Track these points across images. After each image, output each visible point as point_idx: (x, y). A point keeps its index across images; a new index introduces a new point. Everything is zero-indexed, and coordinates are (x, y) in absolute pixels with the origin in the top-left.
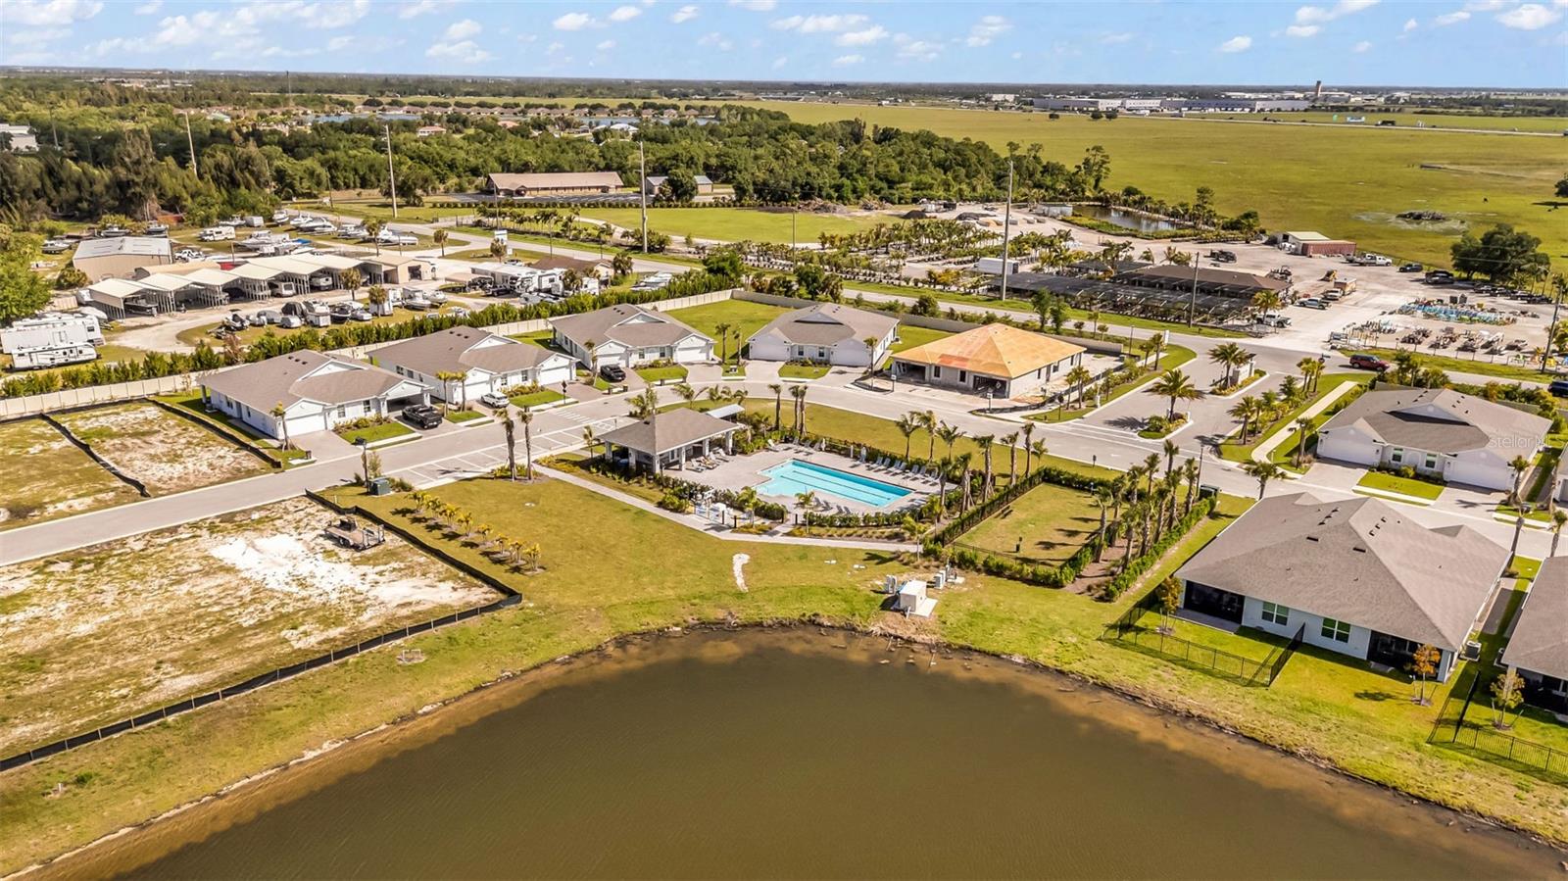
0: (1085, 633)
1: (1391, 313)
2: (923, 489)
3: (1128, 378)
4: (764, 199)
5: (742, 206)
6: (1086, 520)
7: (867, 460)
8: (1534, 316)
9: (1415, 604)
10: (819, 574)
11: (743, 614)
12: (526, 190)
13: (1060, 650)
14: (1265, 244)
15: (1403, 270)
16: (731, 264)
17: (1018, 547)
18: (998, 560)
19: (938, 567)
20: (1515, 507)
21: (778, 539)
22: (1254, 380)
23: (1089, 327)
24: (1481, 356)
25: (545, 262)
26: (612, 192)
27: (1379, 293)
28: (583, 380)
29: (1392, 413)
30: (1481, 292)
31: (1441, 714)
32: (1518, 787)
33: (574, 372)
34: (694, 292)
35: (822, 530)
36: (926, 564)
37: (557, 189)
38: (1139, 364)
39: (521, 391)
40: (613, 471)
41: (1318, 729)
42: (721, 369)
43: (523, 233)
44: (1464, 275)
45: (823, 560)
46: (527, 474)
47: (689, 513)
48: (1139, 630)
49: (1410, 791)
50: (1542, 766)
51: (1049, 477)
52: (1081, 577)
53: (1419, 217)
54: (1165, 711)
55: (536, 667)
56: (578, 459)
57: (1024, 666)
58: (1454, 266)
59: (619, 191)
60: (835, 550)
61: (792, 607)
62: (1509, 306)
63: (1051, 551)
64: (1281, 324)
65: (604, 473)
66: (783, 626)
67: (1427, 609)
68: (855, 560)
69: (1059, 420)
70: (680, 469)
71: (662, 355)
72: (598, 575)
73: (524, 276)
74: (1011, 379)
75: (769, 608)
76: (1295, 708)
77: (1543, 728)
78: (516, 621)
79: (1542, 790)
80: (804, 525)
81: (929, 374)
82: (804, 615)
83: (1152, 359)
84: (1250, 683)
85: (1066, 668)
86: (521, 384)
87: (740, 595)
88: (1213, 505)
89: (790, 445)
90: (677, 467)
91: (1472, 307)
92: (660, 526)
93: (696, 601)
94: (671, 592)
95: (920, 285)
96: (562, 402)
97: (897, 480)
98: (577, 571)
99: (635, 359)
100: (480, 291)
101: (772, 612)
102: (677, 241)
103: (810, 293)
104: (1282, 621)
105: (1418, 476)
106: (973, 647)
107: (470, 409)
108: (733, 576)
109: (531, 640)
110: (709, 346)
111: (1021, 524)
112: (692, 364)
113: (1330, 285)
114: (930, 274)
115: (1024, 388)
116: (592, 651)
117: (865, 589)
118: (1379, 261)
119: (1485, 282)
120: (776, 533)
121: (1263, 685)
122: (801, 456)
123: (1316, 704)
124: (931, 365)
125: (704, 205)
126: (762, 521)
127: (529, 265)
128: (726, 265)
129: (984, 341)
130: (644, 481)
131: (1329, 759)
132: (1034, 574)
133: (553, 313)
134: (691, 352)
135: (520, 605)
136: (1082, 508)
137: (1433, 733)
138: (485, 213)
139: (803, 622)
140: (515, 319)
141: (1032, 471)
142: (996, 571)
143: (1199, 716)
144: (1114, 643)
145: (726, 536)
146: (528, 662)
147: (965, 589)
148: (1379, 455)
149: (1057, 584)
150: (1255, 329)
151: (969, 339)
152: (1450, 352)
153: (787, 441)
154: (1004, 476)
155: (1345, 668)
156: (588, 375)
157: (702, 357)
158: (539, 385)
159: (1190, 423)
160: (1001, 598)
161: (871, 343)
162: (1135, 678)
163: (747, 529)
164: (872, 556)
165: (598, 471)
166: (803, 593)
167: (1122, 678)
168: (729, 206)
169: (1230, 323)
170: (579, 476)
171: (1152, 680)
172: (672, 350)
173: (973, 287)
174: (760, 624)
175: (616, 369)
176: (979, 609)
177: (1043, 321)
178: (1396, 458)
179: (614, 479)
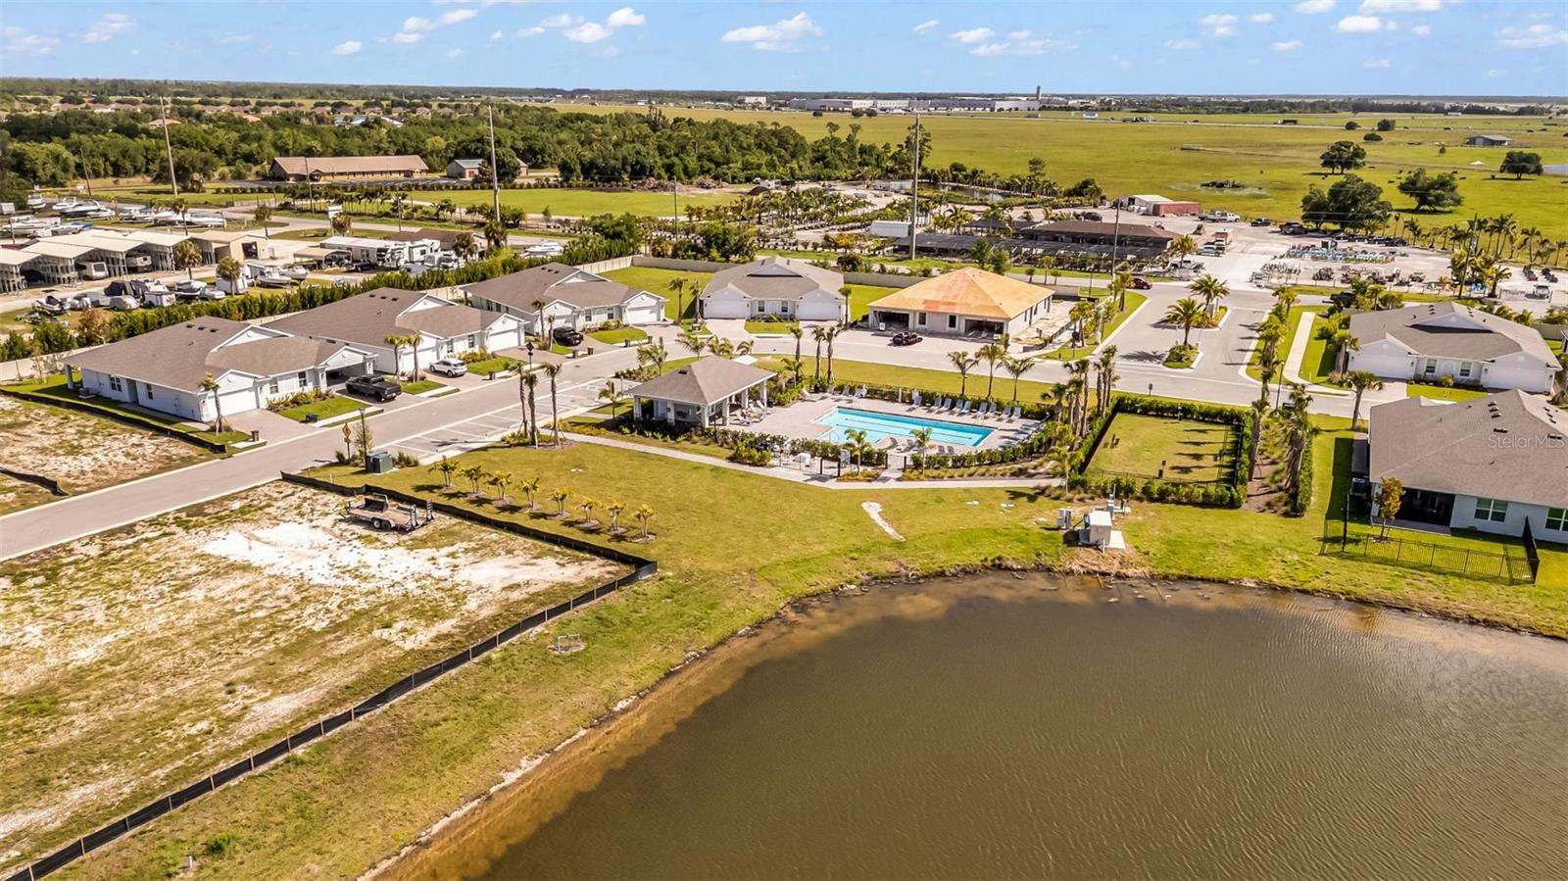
0: (1301, 549)
1: (1282, 257)
2: (1002, 426)
4: (592, 179)
5: (570, 186)
6: (1197, 444)
7: (923, 403)
8: (1405, 255)
10: (970, 516)
11: (916, 564)
12: (321, 174)
13: (1288, 569)
14: (1114, 207)
15: (1255, 225)
17: (1161, 473)
19: (1092, 499)
21: (894, 485)
22: (1223, 314)
26: (416, 176)
27: (1252, 242)
28: (534, 344)
29: (1414, 326)
30: (1341, 238)
33: (523, 336)
34: (595, 258)
35: (938, 472)
36: (1078, 496)
37: (354, 174)
39: (473, 358)
40: (650, 430)
42: (681, 329)
44: (1313, 226)
45: (963, 502)
47: (774, 466)
48: (1357, 541)
51: (1126, 407)
52: (1251, 495)
53: (1221, 186)
55: (722, 643)
56: (598, 421)
57: (1261, 589)
58: (1304, 217)
59: (424, 175)
60: (967, 490)
61: (965, 552)
62: (1376, 249)
63: (1191, 474)
65: (641, 433)
66: (969, 573)
68: (998, 499)
69: (1074, 358)
70: (724, 424)
71: (611, 316)
72: (723, 535)
73: (393, 247)
74: (1010, 319)
75: (942, 556)
78: (664, 593)
81: (914, 321)
82: (986, 560)
84: (1512, 582)
85: (1307, 586)
86: (470, 350)
87: (899, 545)
89: (825, 394)
91: (1345, 250)
93: (855, 555)
94: (821, 548)
95: (820, 249)
97: (968, 420)
98: (694, 534)
99: (583, 321)
100: (340, 267)
101: (947, 559)
102: (529, 216)
107: (423, 379)
108: (877, 526)
110: (660, 305)
112: (645, 325)
114: (827, 238)
115: (1017, 331)
116: (772, 618)
117: (1033, 527)
118: (1229, 218)
119: (1339, 231)
120: (889, 479)
121: (1527, 582)
122: (843, 404)
124: (915, 312)
125: (529, 186)
126: (865, 468)
128: (622, 229)
129: (965, 286)
130: (696, 437)
132: (1205, 494)
134: (641, 311)
135: (658, 574)
136: (1182, 433)
138: (293, 195)
139: (989, 568)
142: (1160, 497)
143: (1485, 621)
144: (1341, 556)
145: (836, 485)
146: (708, 639)
147: (1141, 518)
148: (1414, 368)
149: (1233, 505)
153: (819, 390)
156: (538, 339)
157: (653, 318)
158: (489, 351)
159: (1204, 351)
160: (1187, 523)
161: (844, 293)
162: (1390, 589)
163: (853, 478)
164: (1018, 495)
165: (632, 431)
166: (968, 537)
167: (1376, 590)
169: (1148, 269)
170: (611, 437)
171: (1409, 589)
172: (620, 310)
174: (942, 574)
176: (1172, 537)
178: (1431, 369)
179: (656, 438)
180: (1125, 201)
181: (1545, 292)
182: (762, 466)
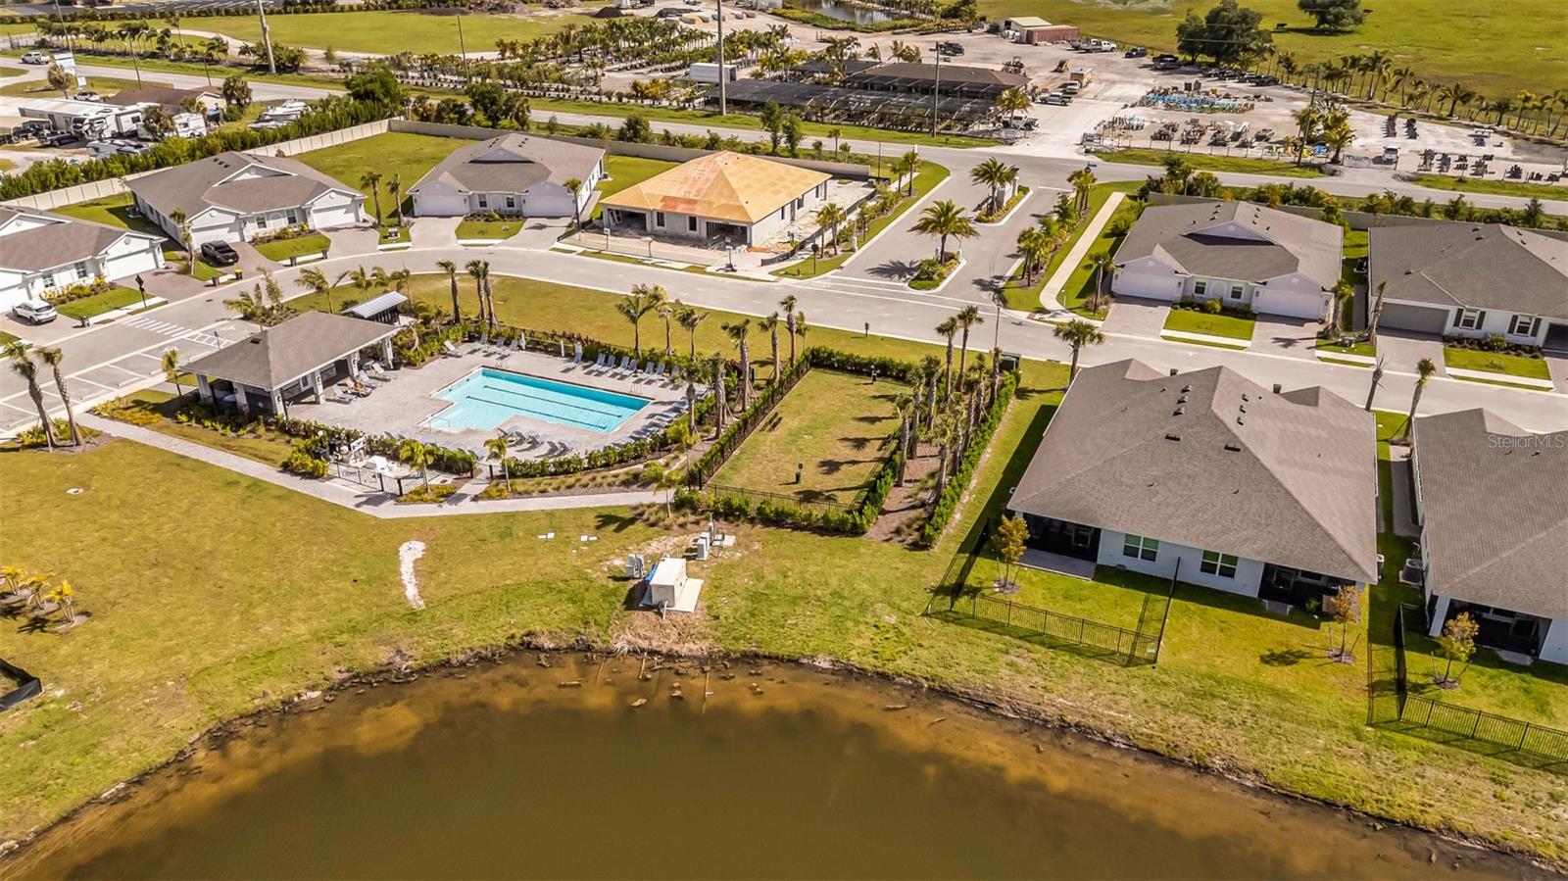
0: (905, 605)
1: (1133, 106)
2: (661, 394)
3: (883, 209)
5: (399, 8)
6: (873, 420)
7: (585, 358)
8: (1268, 100)
9: (1313, 519)
10: (530, 561)
11: (417, 649)
13: (877, 639)
14: (988, 32)
15: (1129, 55)
16: (384, 85)
17: (798, 477)
18: (776, 504)
19: (697, 523)
20: (1334, 340)
21: (466, 507)
22: (1019, 200)
23: (830, 145)
24: (1232, 151)
25: (127, 93)
27: (1114, 83)
28: (175, 266)
29: (1191, 236)
30: (1209, 76)
31: (1370, 675)
32: (1494, 780)
33: (160, 256)
34: (337, 126)
35: (530, 482)
36: (681, 520)
38: (893, 187)
39: (77, 294)
40: (212, 417)
41: (1230, 724)
42: (376, 234)
43: (105, 54)
44: (1189, 58)
45: (534, 535)
46: (72, 434)
47: (330, 478)
48: (974, 592)
49: (1368, 809)
50: (1513, 742)
51: (819, 360)
52: (883, 512)
54: (1033, 723)
55: (65, 819)
56: (162, 400)
57: (834, 673)
58: (1180, 48)
60: (550, 514)
61: (494, 624)
62: (1240, 90)
63: (837, 475)
64: (1029, 126)
65: (199, 421)
66: (485, 660)
67: (1326, 524)
68: (581, 528)
69: (815, 274)
70: (316, 402)
71: (292, 220)
72: (182, 613)
73: (93, 116)
74: (752, 224)
75: (459, 632)
76: (1195, 694)
77: (1491, 678)
78: (30, 732)
79: (1523, 781)
80: (503, 477)
81: (651, 223)
82: (513, 636)
83: (906, 180)
84: (1131, 661)
85: (890, 668)
86: (78, 281)
87: (412, 616)
88: (1018, 379)
89: (477, 345)
90: (312, 398)
91: (1207, 94)
92: (286, 507)
93: (345, 637)
94: (302, 629)
95: (625, 100)
96: (140, 305)
97: (627, 386)
98: (145, 611)
99: (252, 230)
100: (35, 141)
101: (466, 637)
102: (314, 56)
103: (490, 118)
104: (1150, 556)
105: (1226, 310)
106: (761, 651)
108: (401, 585)
109: (58, 764)
110: (356, 203)
111: (795, 436)
112: (336, 230)
113: (1066, 77)
114: (635, 86)
115: (768, 233)
116: (168, 764)
117: (600, 577)
118: (1104, 47)
119: (1211, 65)
120: (463, 496)
121: (1148, 661)
122: (493, 361)
123: (1219, 683)
124: (652, 212)
125: (351, 9)
126: (442, 477)
127: (105, 100)
128: (376, 87)
129: (713, 176)
130: (261, 430)
131: (1256, 772)
132: (825, 518)
133: (134, 168)
134: (331, 212)
135: (37, 699)
136: (866, 402)
137: (1370, 708)
138: (49, 30)
139: (514, 649)
140: (76, 181)
141: (798, 354)
142: (776, 520)
143: (1076, 726)
144: (946, 617)
145: (388, 511)
146: (49, 812)
147: (739, 554)
148: (1181, 288)
149: (856, 531)
150: (1003, 134)
151: (695, 174)
152: (1202, 148)
153: (472, 339)
154: (763, 364)
155: (1237, 614)
156: (184, 258)
157: (350, 219)
158: (107, 280)
159: (964, 263)
160: (788, 563)
161: (574, 186)
162: (983, 672)
163: (419, 496)
164: (608, 520)
165: (189, 417)
166: (508, 597)
167: (966, 675)
168: (383, 9)
169: (976, 128)
170: (160, 429)
171: (1004, 672)
172: (305, 214)
173: (688, 100)
174: (446, 665)
175: (223, 248)
176: (761, 587)
177: (775, 141)
178: (1200, 289)
179: (216, 430)
180: (1002, 25)
181: (1393, 156)
182: (317, 478)
